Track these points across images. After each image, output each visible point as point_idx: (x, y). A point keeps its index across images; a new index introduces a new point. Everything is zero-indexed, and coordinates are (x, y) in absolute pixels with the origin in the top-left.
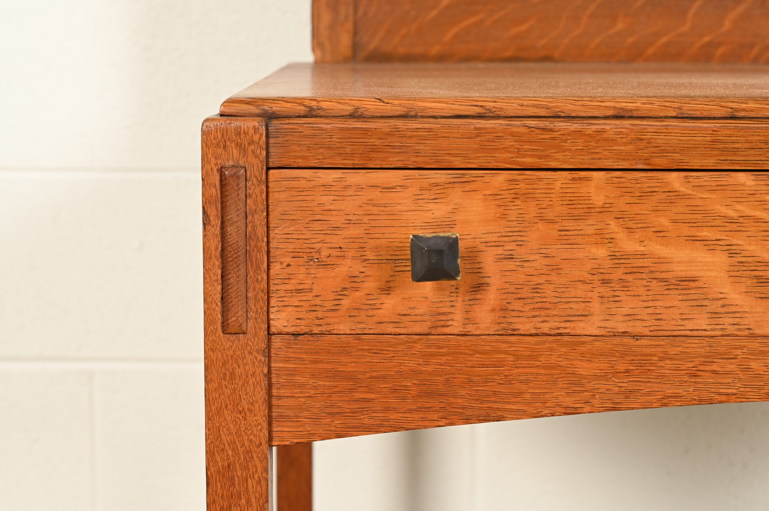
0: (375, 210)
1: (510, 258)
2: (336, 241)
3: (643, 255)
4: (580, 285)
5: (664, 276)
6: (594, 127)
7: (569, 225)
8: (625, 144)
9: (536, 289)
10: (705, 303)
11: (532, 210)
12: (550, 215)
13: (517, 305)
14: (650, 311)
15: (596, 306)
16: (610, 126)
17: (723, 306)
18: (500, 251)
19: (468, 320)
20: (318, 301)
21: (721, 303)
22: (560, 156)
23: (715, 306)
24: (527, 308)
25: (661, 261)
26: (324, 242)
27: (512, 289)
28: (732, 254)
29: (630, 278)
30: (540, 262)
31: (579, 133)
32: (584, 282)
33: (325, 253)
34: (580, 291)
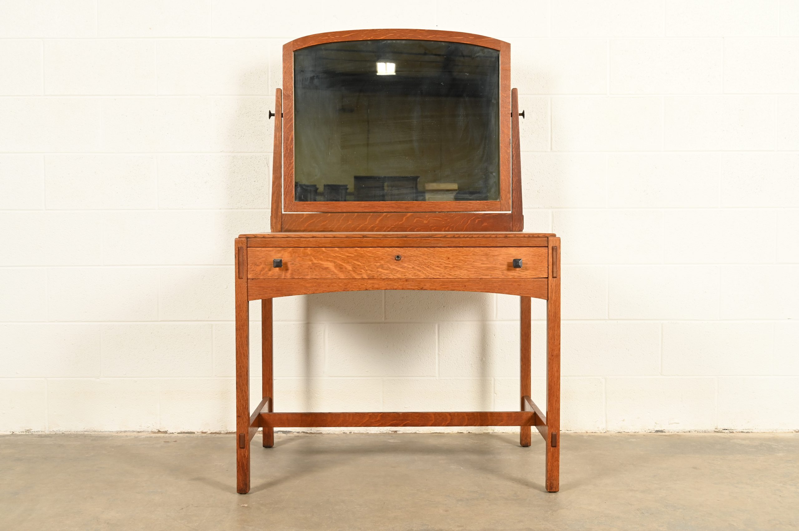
0: (267, 255)
1: (293, 264)
2: (260, 261)
3: (318, 263)
4: (306, 269)
5: (322, 267)
6: (308, 239)
7: (304, 258)
8: (314, 242)
9: (298, 270)
10: (330, 272)
11: (297, 255)
12: (300, 256)
13: (294, 273)
14: (320, 274)
15: (309, 273)
16: (311, 239)
17: (334, 273)
18: (291, 263)
19: (285, 276)
20: (257, 273)
21: (333, 272)
22: (302, 245)
23: (332, 273)
24: (296, 274)
25: (321, 264)
26: (257, 261)
27: (293, 270)
28: (335, 263)
29: (316, 268)
30: (299, 265)
31: (305, 240)
32: (307, 268)
33: (258, 263)
34: (306, 270)
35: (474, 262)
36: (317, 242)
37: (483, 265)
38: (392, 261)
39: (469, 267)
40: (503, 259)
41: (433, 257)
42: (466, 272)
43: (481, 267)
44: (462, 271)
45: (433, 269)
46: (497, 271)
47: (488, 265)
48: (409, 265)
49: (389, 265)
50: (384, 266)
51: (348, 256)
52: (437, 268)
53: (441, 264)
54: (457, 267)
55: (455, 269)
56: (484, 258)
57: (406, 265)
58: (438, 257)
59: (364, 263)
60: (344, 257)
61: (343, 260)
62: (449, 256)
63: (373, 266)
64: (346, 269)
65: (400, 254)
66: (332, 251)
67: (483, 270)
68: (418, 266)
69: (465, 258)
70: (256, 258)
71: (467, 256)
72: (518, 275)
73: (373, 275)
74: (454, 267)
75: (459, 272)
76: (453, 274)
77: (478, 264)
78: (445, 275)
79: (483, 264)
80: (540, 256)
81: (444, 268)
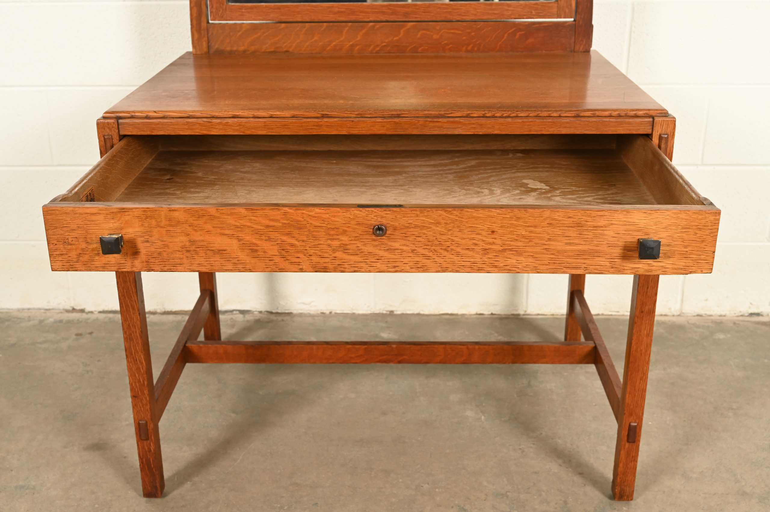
0: (89, 223)
1: (147, 241)
2: (74, 234)
3: (203, 241)
4: (178, 252)
5: (212, 249)
7: (171, 229)
9: (160, 254)
10: (230, 259)
11: (154, 222)
12: (162, 224)
13: (152, 260)
14: (208, 262)
15: (185, 261)
17: (238, 261)
18: (142, 239)
19: (133, 266)
20: (70, 259)
21: (236, 259)
23: (235, 261)
24: (157, 261)
25: (210, 243)
26: (69, 235)
27: (150, 254)
28: (239, 240)
29: (198, 249)
30: (160, 243)
32: (179, 251)
33: (70, 240)
34: (178, 255)
35: (549, 239)
36: (242, 127)
37: (568, 248)
38: (368, 237)
39: (538, 249)
40: (616, 235)
41: (458, 230)
42: (531, 260)
43: (565, 251)
44: (521, 258)
45: (458, 254)
46: (600, 259)
47: (580, 247)
48: (404, 245)
49: (359, 245)
50: (348, 247)
51: (268, 226)
52: (467, 252)
53: (476, 244)
54: (511, 250)
55: (506, 254)
56: (572, 233)
57: (397, 245)
58: (469, 229)
59: (303, 241)
60: (259, 227)
61: (257, 232)
62: (494, 227)
63: (325, 247)
64: (265, 252)
65: (384, 221)
66: (231, 214)
67: (569, 257)
68: (425, 247)
69: (531, 232)
70: (65, 229)
71: (535, 227)
72: (646, 267)
73: (325, 265)
74: (504, 250)
75: (515, 261)
76: (502, 265)
77: (559, 245)
78: (484, 266)
79: (570, 244)
80: (700, 229)
81: (482, 252)
